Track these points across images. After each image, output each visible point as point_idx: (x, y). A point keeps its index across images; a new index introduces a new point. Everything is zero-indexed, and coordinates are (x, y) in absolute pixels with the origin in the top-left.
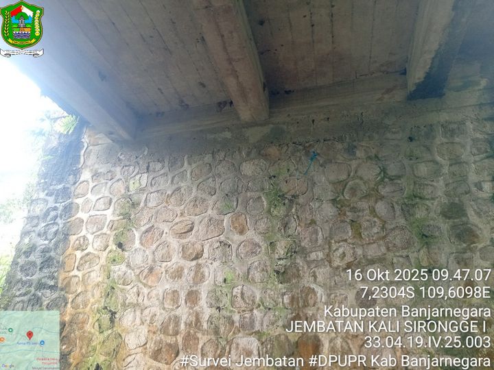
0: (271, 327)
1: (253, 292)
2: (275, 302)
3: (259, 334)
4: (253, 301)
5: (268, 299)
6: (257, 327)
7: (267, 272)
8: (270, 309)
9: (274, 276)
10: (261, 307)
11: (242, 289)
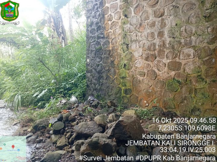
0: (200, 43)
1: (191, 28)
2: (203, 32)
3: (194, 47)
4: (191, 33)
5: (199, 31)
6: (193, 44)
7: (199, 17)
8: (200, 35)
9: (203, 19)
10: (196, 35)
11: (186, 27)
